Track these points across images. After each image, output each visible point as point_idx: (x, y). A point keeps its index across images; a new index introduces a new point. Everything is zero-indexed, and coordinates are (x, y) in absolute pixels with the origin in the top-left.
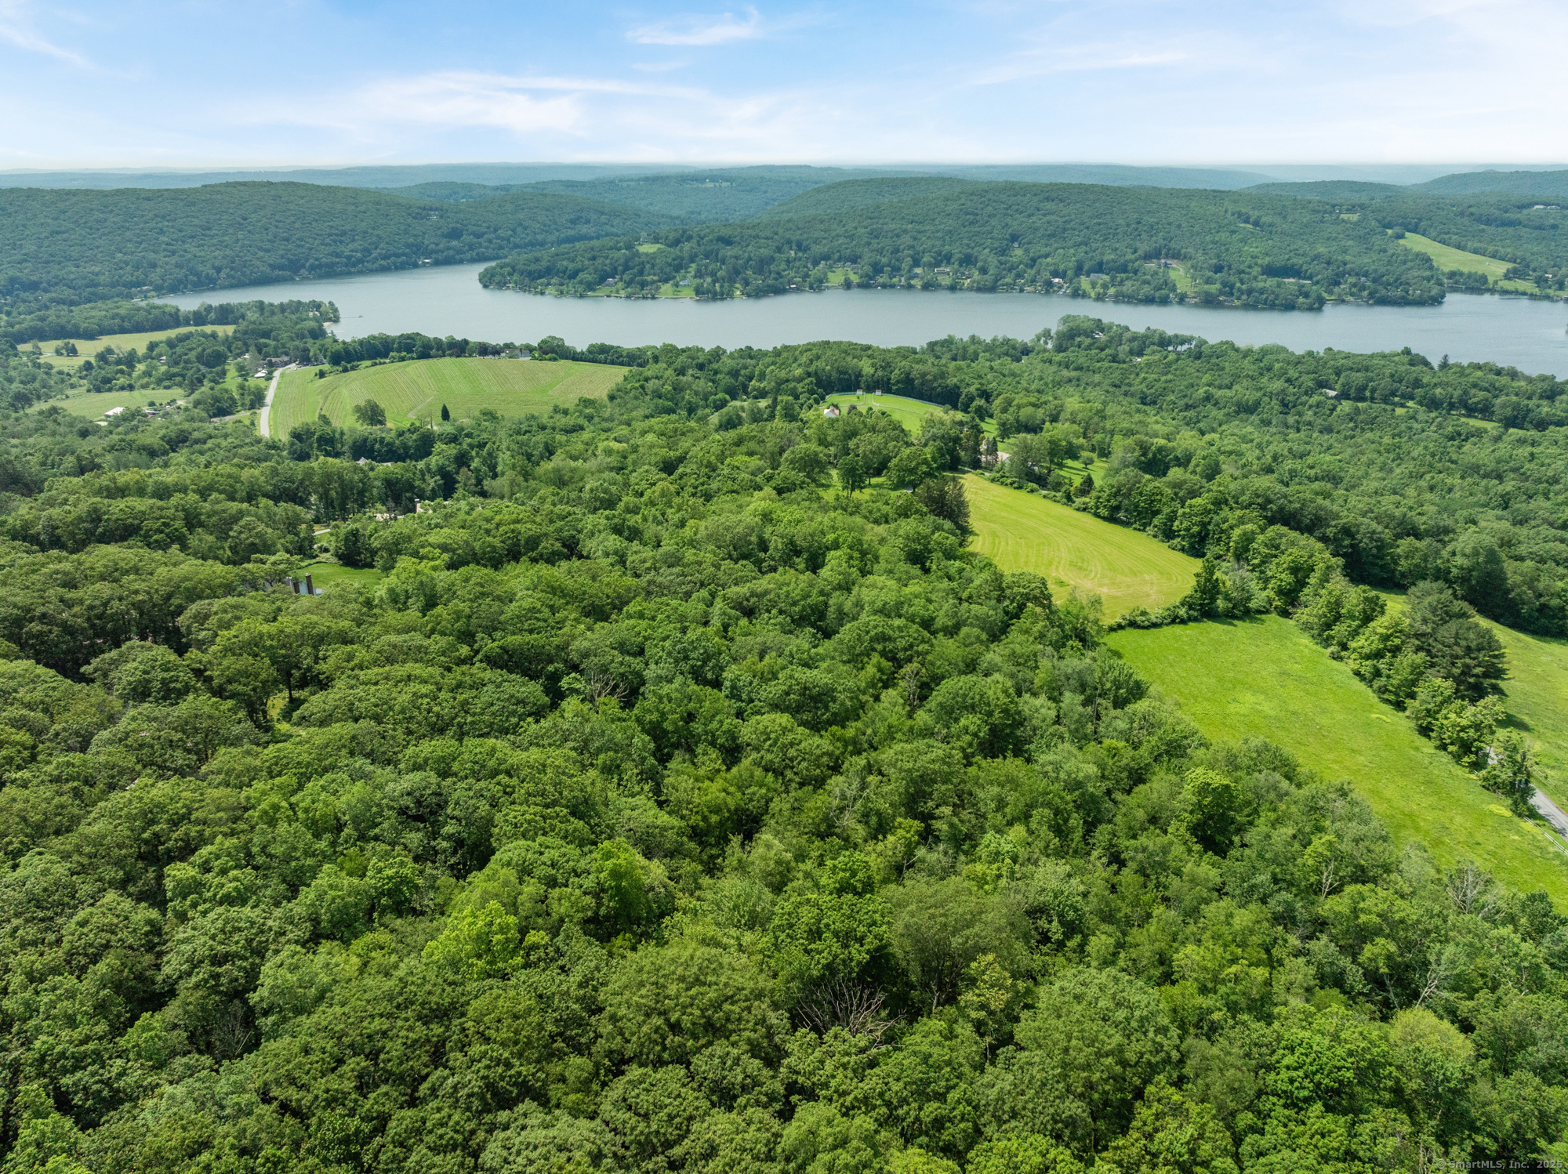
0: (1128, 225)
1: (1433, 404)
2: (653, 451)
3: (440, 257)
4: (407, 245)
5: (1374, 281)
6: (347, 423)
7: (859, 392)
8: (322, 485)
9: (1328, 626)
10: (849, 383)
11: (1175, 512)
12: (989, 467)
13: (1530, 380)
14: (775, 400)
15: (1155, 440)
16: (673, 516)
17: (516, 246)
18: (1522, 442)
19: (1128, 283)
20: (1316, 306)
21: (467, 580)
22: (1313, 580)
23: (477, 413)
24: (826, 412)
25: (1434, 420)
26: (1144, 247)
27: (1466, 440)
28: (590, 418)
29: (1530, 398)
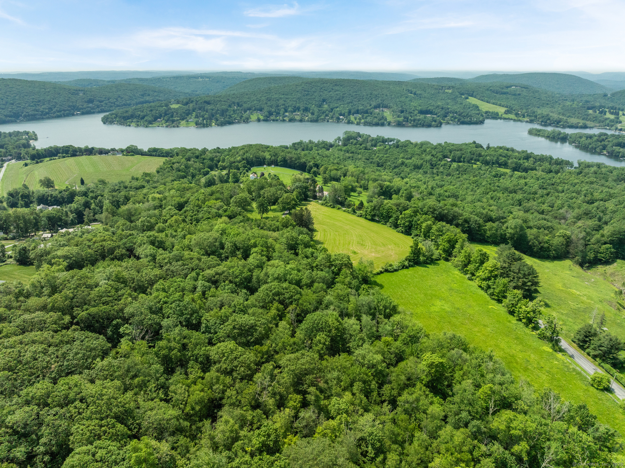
0: (367, 95)
1: (487, 163)
2: (174, 199)
3: (84, 111)
4: (69, 106)
5: (459, 115)
6: (36, 188)
7: (265, 166)
8: (15, 221)
9: (466, 266)
10: (261, 162)
11: (398, 217)
12: (320, 198)
13: (519, 152)
14: (229, 171)
15: (386, 183)
16: (180, 234)
17: (118, 106)
18: (520, 177)
19: (369, 118)
20: (439, 125)
21: (73, 277)
22: (458, 246)
23: (96, 181)
24: (251, 176)
25: (488, 169)
26: (374, 104)
27: (500, 177)
28: (148, 182)
29: (520, 159)
